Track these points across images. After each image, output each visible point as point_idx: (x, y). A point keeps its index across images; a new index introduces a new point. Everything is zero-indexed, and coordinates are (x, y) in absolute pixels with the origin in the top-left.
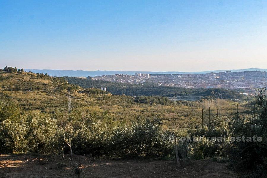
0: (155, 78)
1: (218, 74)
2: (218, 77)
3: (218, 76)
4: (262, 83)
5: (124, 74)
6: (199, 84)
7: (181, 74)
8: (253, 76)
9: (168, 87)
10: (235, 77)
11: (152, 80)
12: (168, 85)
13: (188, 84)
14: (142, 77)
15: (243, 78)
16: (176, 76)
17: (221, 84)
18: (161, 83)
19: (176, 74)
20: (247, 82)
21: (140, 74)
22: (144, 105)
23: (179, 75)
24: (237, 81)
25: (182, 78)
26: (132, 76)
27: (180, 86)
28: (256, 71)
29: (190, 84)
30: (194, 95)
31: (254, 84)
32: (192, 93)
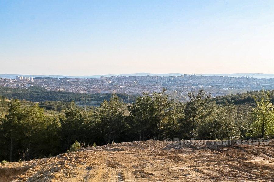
0: (40, 83)
1: (109, 79)
2: (110, 82)
3: (110, 80)
4: (157, 88)
5: (3, 78)
6: (92, 88)
7: (69, 78)
8: (145, 81)
9: (59, 92)
10: (128, 82)
11: (37, 85)
12: (59, 90)
13: (80, 89)
14: (24, 81)
15: (136, 83)
16: (64, 80)
17: (116, 89)
18: (50, 88)
19: (64, 78)
20: (142, 87)
21: (23, 77)
22: (52, 111)
23: (67, 79)
24: (130, 86)
25: (71, 82)
26: (12, 79)
27: (71, 91)
28: (148, 76)
29: (83, 89)
30: (94, 100)
31: (149, 89)
32: (92, 99)
